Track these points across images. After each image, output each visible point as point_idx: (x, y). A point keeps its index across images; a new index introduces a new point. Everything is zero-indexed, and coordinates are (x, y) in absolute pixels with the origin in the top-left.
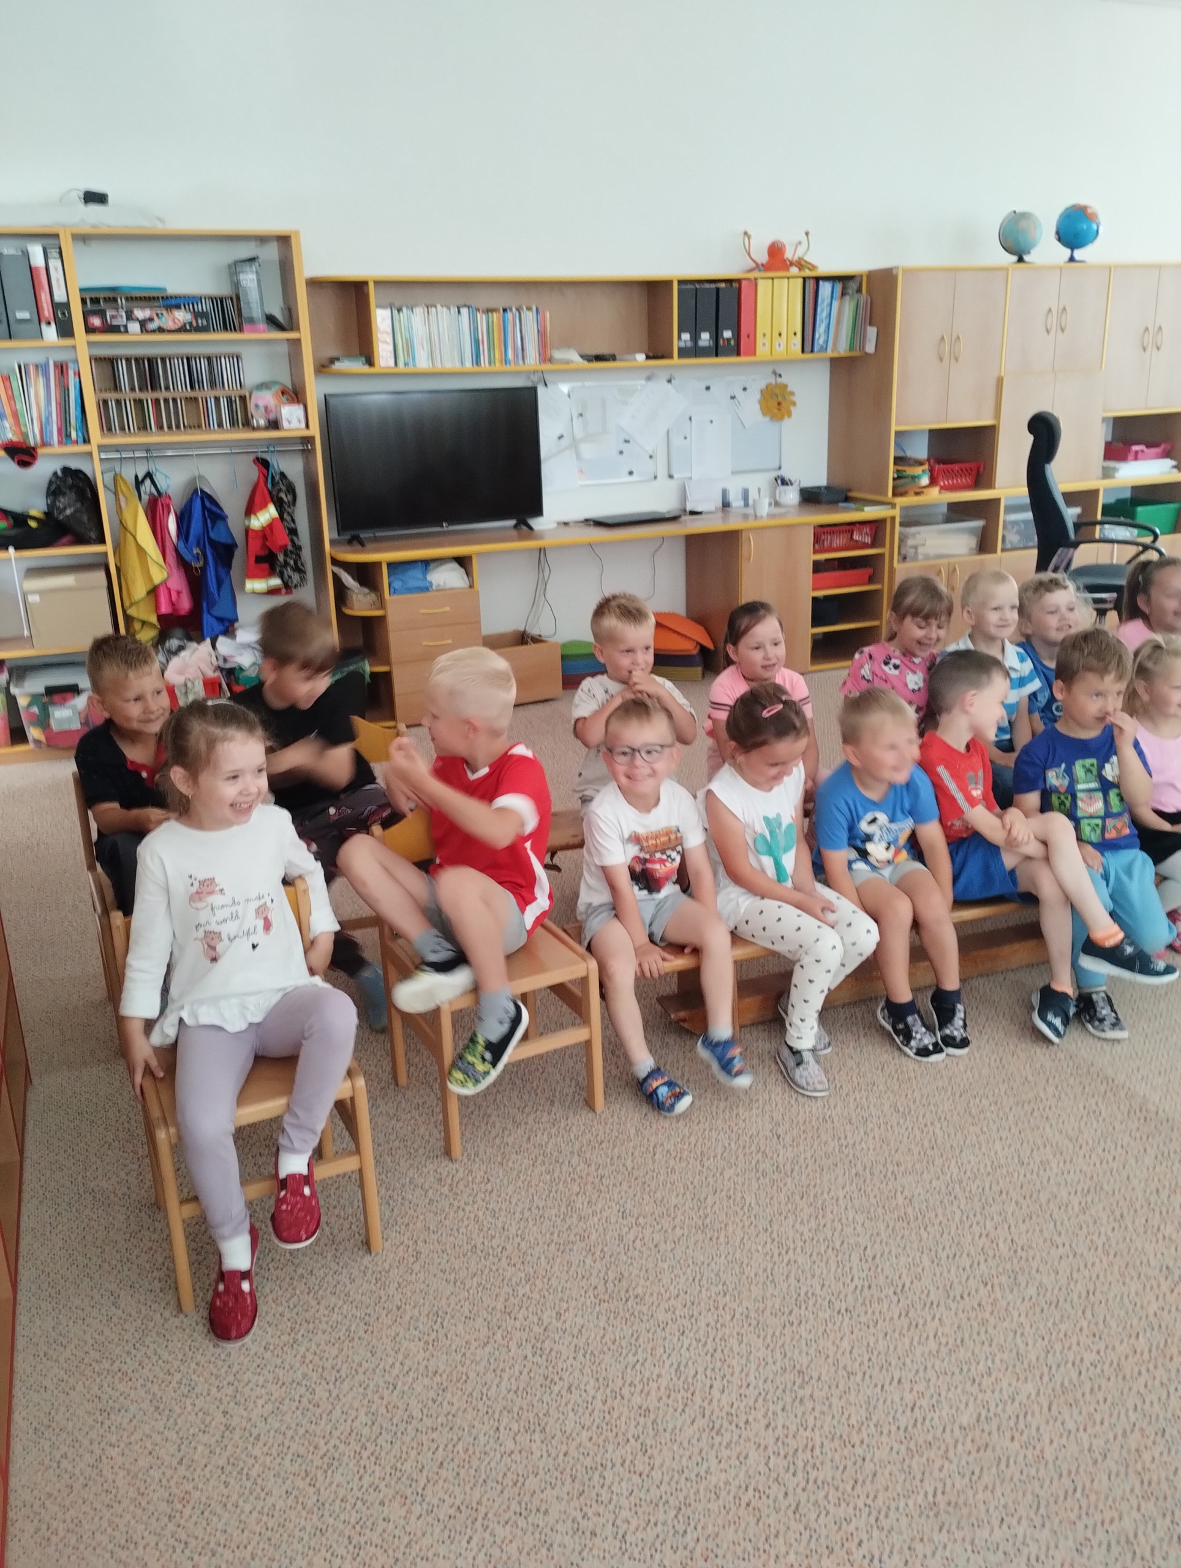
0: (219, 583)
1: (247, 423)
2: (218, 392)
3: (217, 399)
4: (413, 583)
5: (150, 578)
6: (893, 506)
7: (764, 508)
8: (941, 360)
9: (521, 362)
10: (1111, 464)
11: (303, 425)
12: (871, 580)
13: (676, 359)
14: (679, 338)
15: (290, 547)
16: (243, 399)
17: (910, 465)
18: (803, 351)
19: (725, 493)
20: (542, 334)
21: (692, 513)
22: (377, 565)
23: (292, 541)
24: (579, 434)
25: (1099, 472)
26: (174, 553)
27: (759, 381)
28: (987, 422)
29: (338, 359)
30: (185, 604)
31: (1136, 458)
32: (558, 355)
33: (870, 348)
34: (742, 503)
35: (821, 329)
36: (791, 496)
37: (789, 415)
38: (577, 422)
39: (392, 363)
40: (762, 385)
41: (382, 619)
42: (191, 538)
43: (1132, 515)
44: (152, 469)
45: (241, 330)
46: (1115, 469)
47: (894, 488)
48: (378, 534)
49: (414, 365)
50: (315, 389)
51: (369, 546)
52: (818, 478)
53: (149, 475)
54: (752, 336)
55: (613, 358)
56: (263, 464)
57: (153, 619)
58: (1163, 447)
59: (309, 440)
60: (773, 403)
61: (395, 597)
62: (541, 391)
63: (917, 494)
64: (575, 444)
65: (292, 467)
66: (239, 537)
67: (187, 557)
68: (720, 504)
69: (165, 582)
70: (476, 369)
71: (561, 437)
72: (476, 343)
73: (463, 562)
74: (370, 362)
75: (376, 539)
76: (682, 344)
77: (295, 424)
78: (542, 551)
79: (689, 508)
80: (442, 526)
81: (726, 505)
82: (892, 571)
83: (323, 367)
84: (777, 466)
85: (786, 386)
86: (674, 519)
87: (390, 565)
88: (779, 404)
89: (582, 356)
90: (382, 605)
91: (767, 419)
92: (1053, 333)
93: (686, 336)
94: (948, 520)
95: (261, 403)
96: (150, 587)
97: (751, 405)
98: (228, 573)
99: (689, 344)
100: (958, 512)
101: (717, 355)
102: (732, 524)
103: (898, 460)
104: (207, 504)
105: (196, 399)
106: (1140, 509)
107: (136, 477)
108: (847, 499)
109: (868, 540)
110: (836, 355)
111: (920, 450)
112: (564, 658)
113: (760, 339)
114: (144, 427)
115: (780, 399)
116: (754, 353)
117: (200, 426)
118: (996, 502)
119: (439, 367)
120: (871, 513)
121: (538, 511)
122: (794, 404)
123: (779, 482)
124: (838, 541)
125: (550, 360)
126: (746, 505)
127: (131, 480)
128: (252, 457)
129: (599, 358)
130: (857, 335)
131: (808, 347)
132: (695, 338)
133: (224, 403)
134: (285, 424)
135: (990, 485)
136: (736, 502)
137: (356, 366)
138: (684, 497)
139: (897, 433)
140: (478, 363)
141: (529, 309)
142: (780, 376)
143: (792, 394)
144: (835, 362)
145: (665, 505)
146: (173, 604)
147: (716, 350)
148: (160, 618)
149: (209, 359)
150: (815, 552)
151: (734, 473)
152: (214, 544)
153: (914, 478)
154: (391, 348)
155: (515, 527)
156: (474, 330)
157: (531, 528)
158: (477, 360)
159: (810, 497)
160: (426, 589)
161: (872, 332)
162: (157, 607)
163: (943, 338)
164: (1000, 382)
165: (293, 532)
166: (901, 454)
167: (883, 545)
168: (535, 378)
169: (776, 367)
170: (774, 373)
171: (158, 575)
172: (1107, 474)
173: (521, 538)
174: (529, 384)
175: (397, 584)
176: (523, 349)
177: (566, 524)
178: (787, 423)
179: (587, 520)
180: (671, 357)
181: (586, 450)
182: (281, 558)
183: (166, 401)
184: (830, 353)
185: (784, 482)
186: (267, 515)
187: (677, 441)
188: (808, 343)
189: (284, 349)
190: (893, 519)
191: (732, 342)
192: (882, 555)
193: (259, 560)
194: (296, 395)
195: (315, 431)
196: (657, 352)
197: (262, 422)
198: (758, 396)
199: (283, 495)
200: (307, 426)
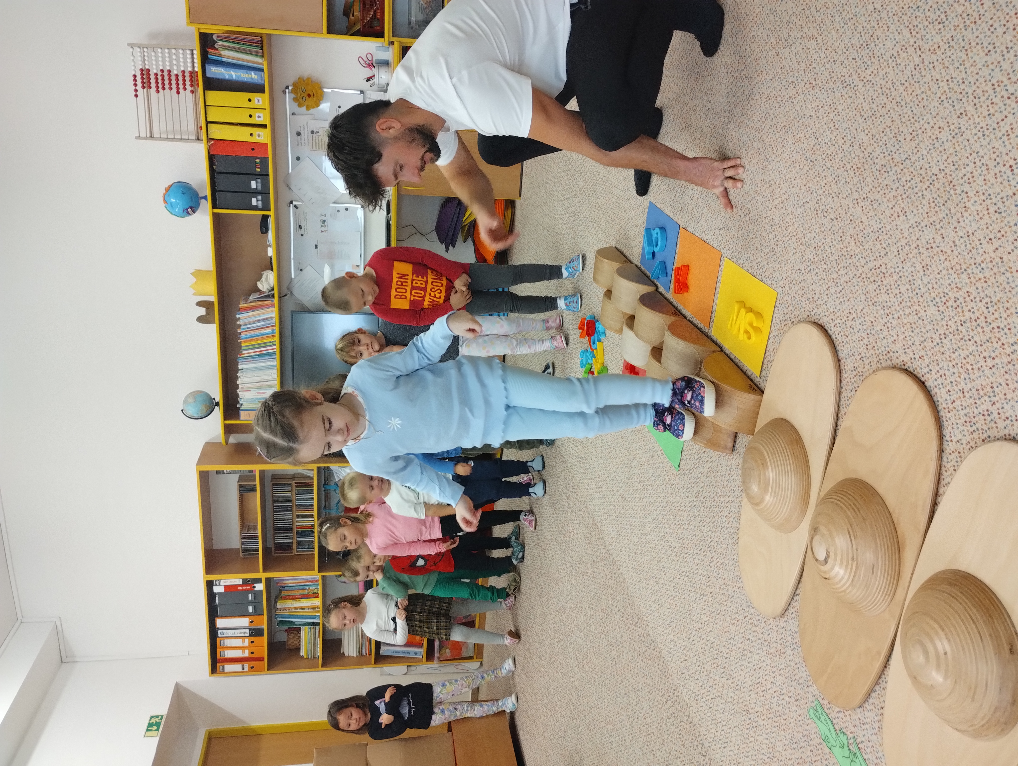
2: (294, 498)
3: (297, 499)
9: (273, 322)
13: (272, 213)
14: (256, 208)
18: (264, 93)
37: (318, 84)
40: (295, 106)
60: (310, 101)
70: (278, 356)
76: (260, 204)
85: (294, 83)
88: (309, 96)
93: (254, 202)
99: (260, 197)
101: (268, 175)
115: (306, 95)
122: (310, 76)
132: (255, 193)
140: (275, 354)
143: (302, 75)
147: (263, 175)
156: (252, 358)
198: (302, 109)
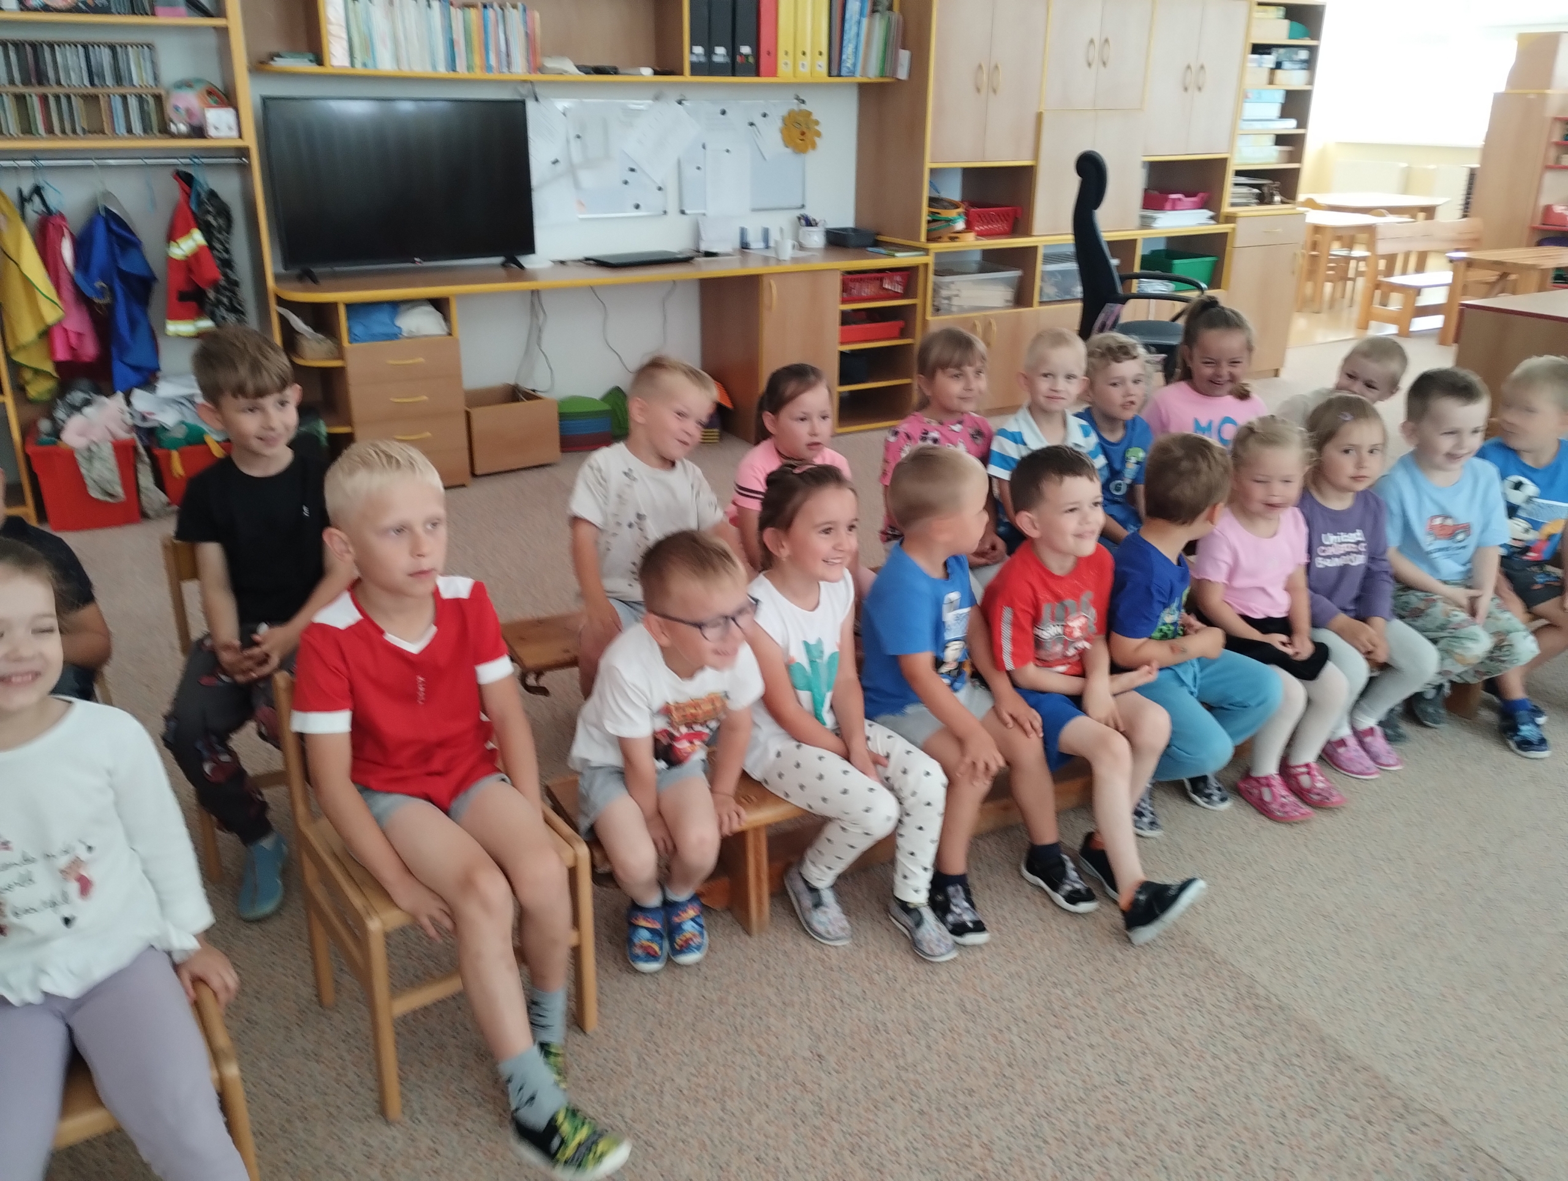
0: (133, 324)
1: (165, 131)
2: (125, 89)
3: (124, 98)
4: (378, 329)
5: (38, 315)
6: (926, 251)
7: (788, 251)
8: (978, 90)
9: (505, 70)
10: (1149, 213)
11: (235, 133)
12: (903, 334)
13: (687, 77)
14: (691, 52)
15: (223, 282)
16: (158, 98)
17: (945, 208)
18: (830, 75)
19: (743, 232)
20: (529, 37)
21: (708, 254)
22: (332, 307)
23: (225, 275)
24: (577, 157)
25: (1137, 222)
26: (70, 287)
27: (781, 106)
28: (1027, 163)
29: (279, 56)
30: (89, 349)
31: (1173, 209)
32: (550, 63)
33: (903, 74)
34: (761, 245)
35: (849, 50)
36: (816, 239)
37: (814, 146)
38: (575, 145)
39: (346, 62)
40: (784, 111)
41: (341, 371)
42: (94, 270)
43: (1168, 268)
44: (42, 183)
45: (153, 14)
46: (1154, 219)
47: (929, 231)
48: (337, 269)
49: (375, 66)
50: (249, 92)
51: (322, 282)
52: (845, 218)
53: (38, 190)
54: (773, 54)
55: (615, 71)
56: (186, 179)
57: (49, 367)
58: (1201, 195)
59: (243, 152)
60: (796, 133)
61: (355, 345)
62: (531, 107)
63: (952, 239)
64: (572, 171)
65: (227, 187)
66: (158, 267)
67: (88, 292)
68: (737, 244)
69: (59, 323)
70: (452, 75)
71: (556, 162)
72: (451, 44)
73: (440, 305)
74: (319, 59)
75: (335, 276)
76: (695, 59)
77: (224, 132)
78: (535, 293)
79: (704, 247)
80: (414, 262)
81: (744, 246)
82: (925, 323)
83: (260, 66)
84: (799, 205)
85: (809, 114)
86: (686, 260)
87: (351, 307)
88: (803, 134)
89: (579, 68)
90: (340, 354)
91: (788, 151)
92: (1094, 66)
93: (699, 50)
94: (982, 270)
95: (182, 105)
96: (41, 327)
97: (772, 134)
98: (145, 314)
99: (703, 59)
100: (993, 261)
101: (734, 74)
102: (753, 268)
103: (933, 201)
104: (114, 227)
105: (96, 98)
106: (1176, 262)
107: (20, 192)
108: (877, 244)
109: (899, 289)
110: (865, 80)
111: (953, 191)
112: (563, 417)
113: (782, 59)
114: (28, 129)
115: (804, 128)
116: (773, 73)
117: (103, 132)
118: (1034, 249)
119: (406, 71)
120: (903, 259)
121: (529, 247)
122: (819, 134)
123: (803, 222)
124: (868, 290)
125: (541, 69)
126: (767, 247)
127: (13, 196)
128: (171, 170)
129: (599, 71)
130: (888, 59)
131: (835, 72)
132: (709, 53)
133: (133, 103)
134: (212, 132)
135: (1027, 232)
136: (756, 243)
137: (303, 65)
138: (697, 236)
139: (933, 171)
140: (454, 69)
141: (514, 7)
142: (803, 102)
143: (817, 123)
144: (864, 89)
145: (674, 242)
146: (72, 349)
147: (733, 68)
148: (59, 366)
149: (112, 48)
150: (844, 301)
151: (754, 210)
152: (124, 276)
153: (949, 221)
154: (345, 44)
155: (503, 265)
156: (448, 28)
157: (521, 267)
158: (452, 65)
159: (837, 240)
160: (395, 336)
161: (904, 56)
162: (52, 352)
163: (980, 67)
164: (1039, 117)
165: (227, 264)
166: (935, 195)
167: (914, 296)
168: (524, 90)
169: (799, 89)
170: (798, 98)
171: (51, 314)
172: (1145, 223)
173: (511, 278)
174: (517, 97)
175: (358, 330)
176: (508, 55)
177: (562, 263)
178: (811, 157)
179: (587, 259)
180: (681, 73)
181: (586, 178)
182: (211, 295)
183: (57, 98)
184: (859, 79)
185: (809, 223)
186: (192, 242)
187: (689, 172)
188: (835, 65)
189: (212, 40)
190: (926, 265)
191: (751, 60)
192: (914, 306)
193: (183, 297)
194: (226, 97)
195: (250, 141)
196: (667, 66)
197: (183, 128)
198: (779, 124)
199: (210, 219)
200: (240, 137)
